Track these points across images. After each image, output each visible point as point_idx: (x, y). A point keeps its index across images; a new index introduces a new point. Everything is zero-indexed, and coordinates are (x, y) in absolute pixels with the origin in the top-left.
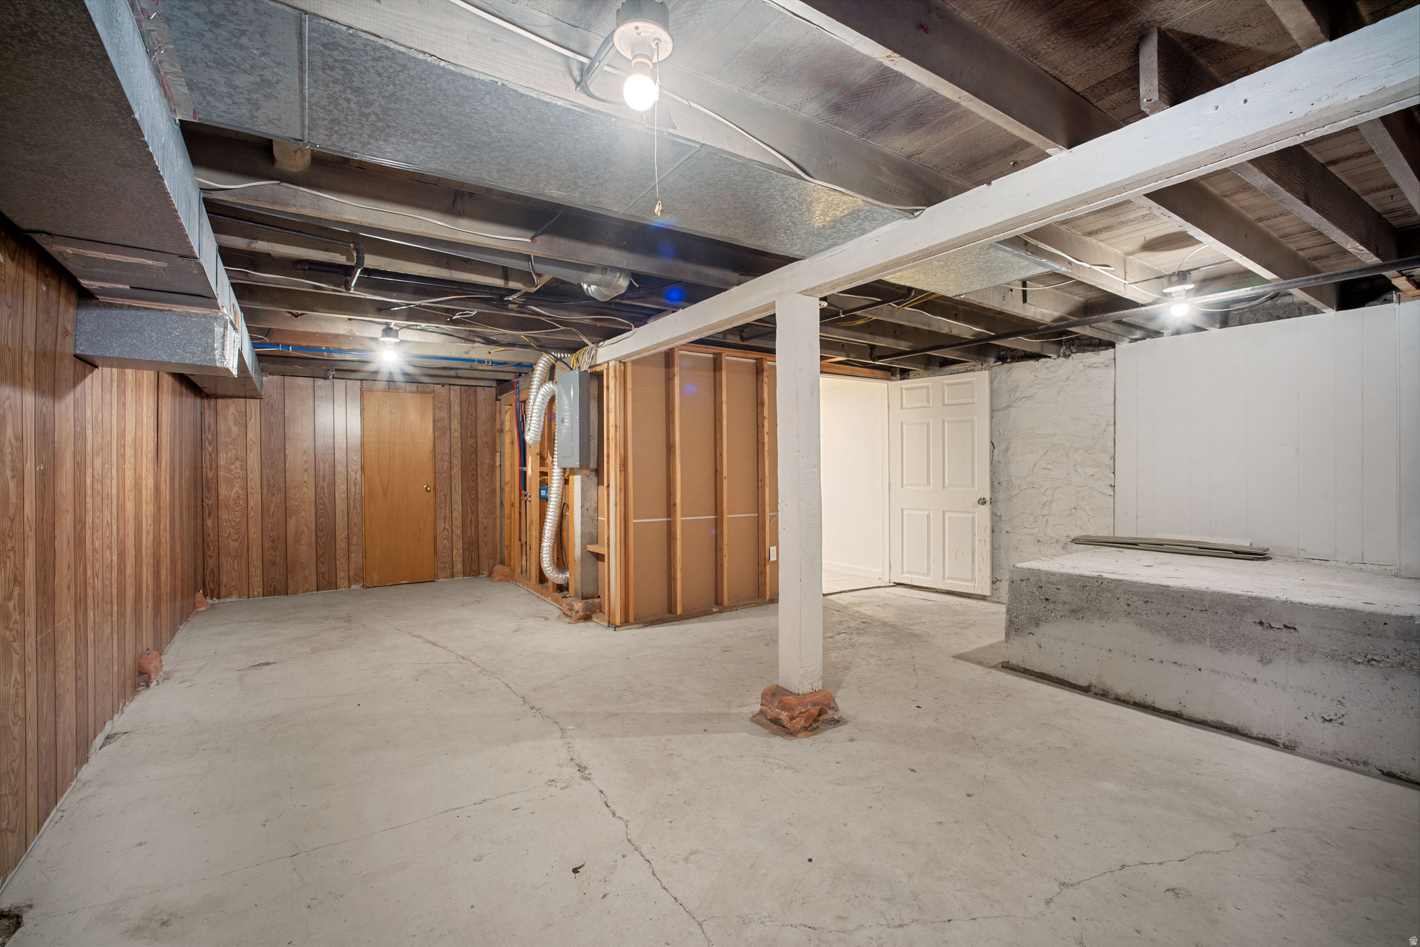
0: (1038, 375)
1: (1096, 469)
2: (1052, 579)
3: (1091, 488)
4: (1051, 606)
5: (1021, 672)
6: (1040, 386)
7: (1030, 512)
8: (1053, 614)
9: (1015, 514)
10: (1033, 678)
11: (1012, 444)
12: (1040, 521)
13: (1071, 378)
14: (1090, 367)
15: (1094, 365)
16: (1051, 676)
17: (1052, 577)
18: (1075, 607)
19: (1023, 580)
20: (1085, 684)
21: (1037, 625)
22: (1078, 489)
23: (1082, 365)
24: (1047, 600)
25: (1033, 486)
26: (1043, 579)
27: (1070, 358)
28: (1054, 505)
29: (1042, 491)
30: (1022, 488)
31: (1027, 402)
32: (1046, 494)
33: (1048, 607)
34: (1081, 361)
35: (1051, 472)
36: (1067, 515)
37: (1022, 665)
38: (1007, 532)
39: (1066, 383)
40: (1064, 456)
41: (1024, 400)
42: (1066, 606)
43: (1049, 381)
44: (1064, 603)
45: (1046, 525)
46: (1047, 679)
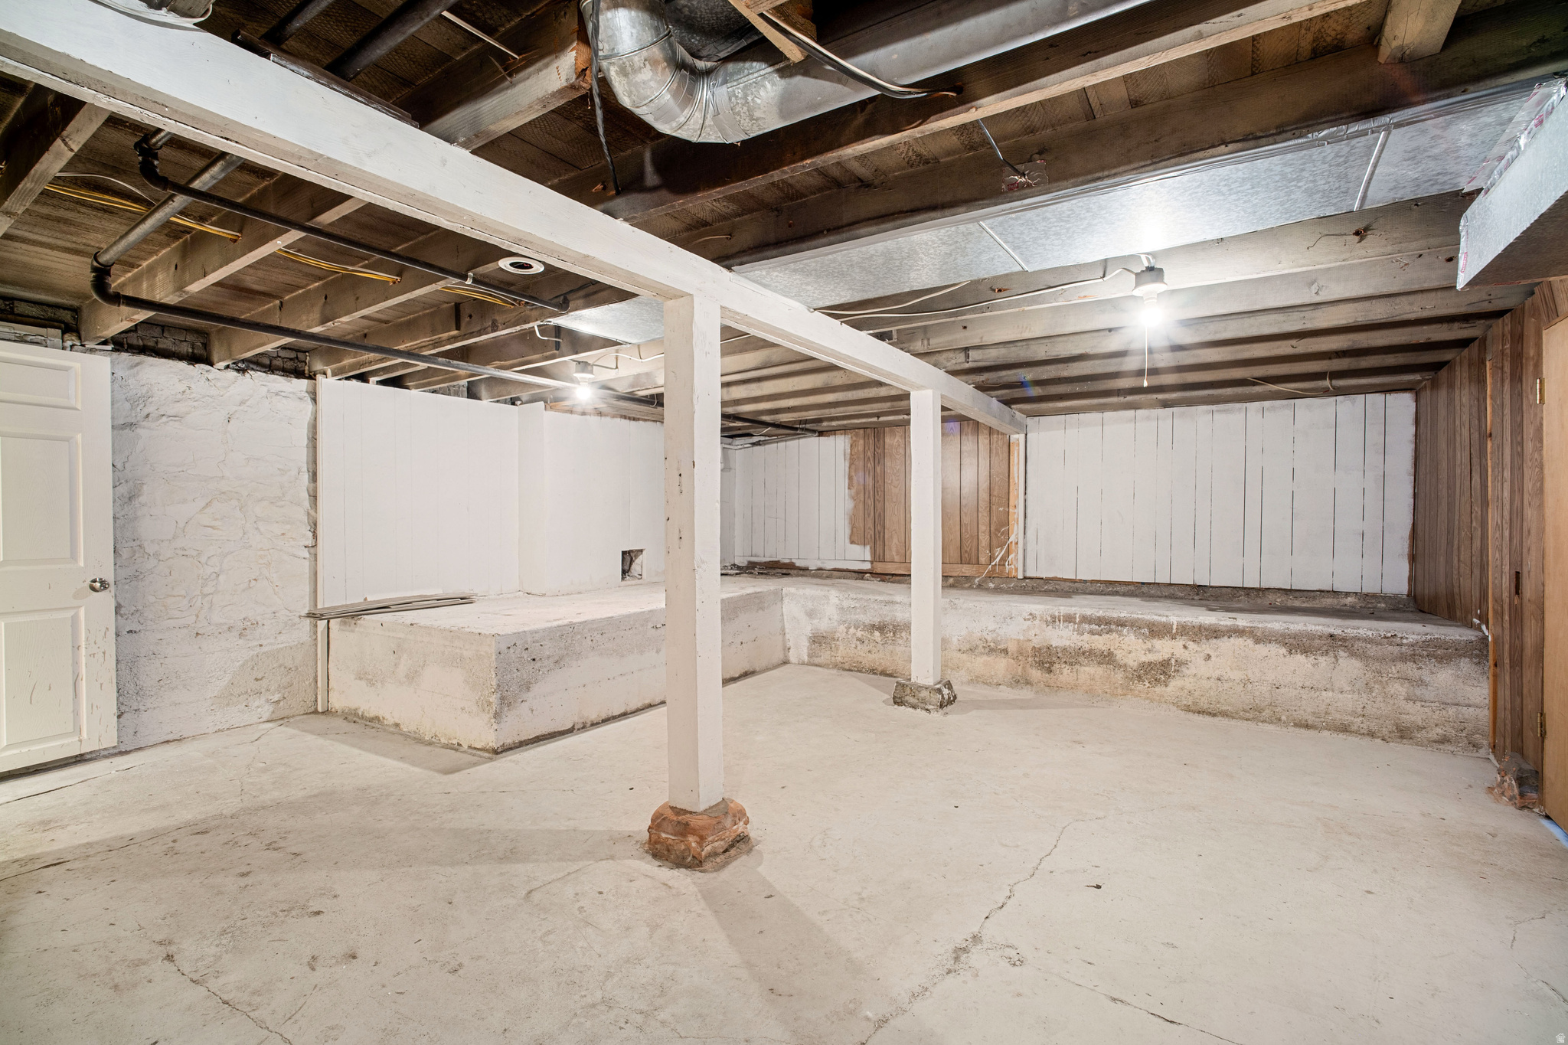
0: (192, 386)
1: (288, 526)
2: (537, 637)
3: (281, 550)
4: (538, 664)
5: (517, 747)
6: (195, 404)
7: (183, 593)
8: (541, 672)
9: (152, 599)
10: (530, 746)
11: (145, 487)
12: (199, 603)
13: (248, 403)
14: (277, 394)
15: (282, 394)
16: (544, 735)
17: (537, 635)
18: (557, 658)
19: (509, 648)
20: (569, 726)
21: (528, 689)
22: (262, 553)
23: (265, 389)
24: (534, 660)
25: (185, 553)
26: (529, 640)
27: (247, 375)
28: (221, 578)
29: (203, 559)
30: (161, 558)
31: (171, 423)
32: (209, 563)
33: (536, 667)
34: (265, 383)
35: (216, 531)
36: (244, 590)
37: (517, 739)
38: (130, 632)
39: (241, 408)
40: (238, 508)
41: (164, 419)
42: (551, 659)
43: (211, 400)
44: (549, 657)
45: (210, 608)
46: (541, 740)
